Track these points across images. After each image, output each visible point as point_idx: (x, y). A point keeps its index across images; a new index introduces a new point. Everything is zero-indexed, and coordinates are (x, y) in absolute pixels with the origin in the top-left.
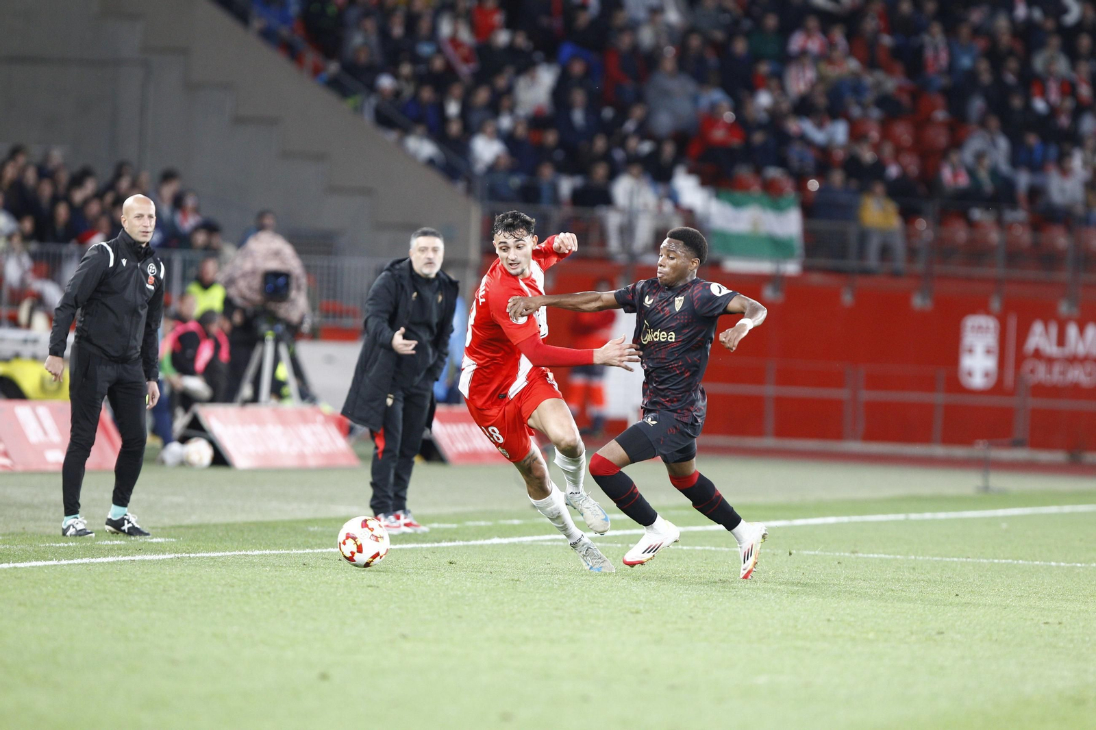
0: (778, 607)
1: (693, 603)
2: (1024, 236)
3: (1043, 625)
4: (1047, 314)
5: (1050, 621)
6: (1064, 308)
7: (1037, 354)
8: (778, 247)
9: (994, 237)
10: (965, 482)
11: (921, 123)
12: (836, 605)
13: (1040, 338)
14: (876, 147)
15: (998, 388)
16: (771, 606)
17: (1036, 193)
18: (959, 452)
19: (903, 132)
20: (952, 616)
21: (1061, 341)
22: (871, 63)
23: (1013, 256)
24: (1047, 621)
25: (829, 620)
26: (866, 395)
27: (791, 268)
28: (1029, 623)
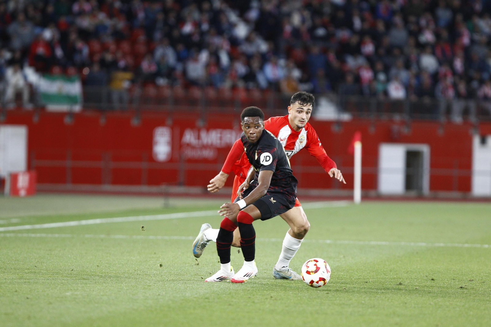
0: (75, 261)
1: (37, 260)
2: (180, 92)
4: (192, 126)
6: (200, 123)
7: (189, 145)
8: (71, 99)
9: (167, 92)
10: (157, 203)
11: (133, 42)
13: (189, 137)
14: (114, 53)
15: (171, 159)
16: (72, 260)
18: (154, 189)
19: (126, 46)
20: (153, 263)
21: (199, 138)
22: (111, 15)
23: (177, 101)
26: (112, 165)
27: (77, 108)
28: (187, 265)
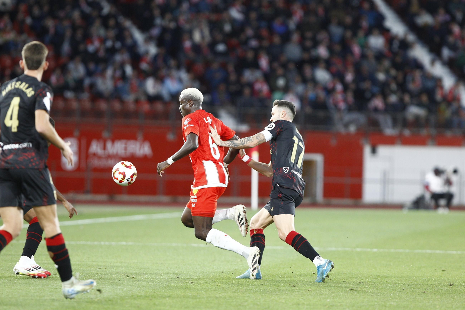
2: (87, 104)
3: (98, 269)
4: (98, 137)
5: (101, 267)
6: (106, 134)
7: (95, 155)
9: (75, 105)
12: (10, 263)
13: (95, 147)
15: (78, 169)
17: (92, 86)
21: (105, 148)
23: (84, 113)
24: (100, 267)
25: (7, 270)
28: (92, 268)
